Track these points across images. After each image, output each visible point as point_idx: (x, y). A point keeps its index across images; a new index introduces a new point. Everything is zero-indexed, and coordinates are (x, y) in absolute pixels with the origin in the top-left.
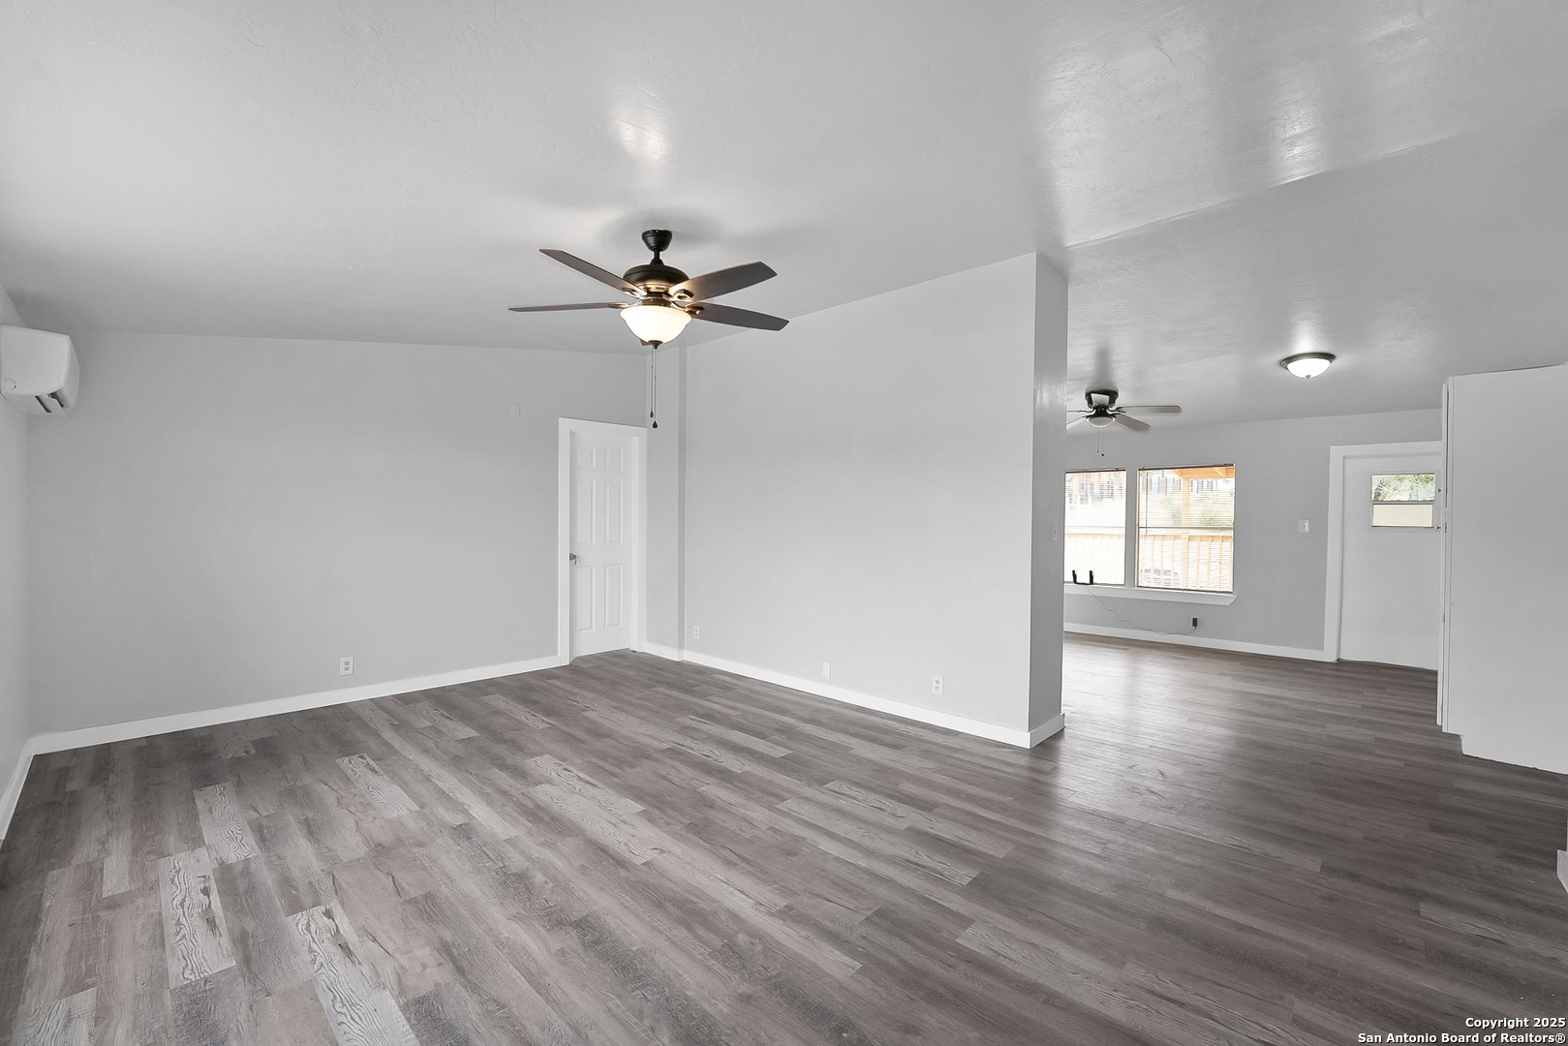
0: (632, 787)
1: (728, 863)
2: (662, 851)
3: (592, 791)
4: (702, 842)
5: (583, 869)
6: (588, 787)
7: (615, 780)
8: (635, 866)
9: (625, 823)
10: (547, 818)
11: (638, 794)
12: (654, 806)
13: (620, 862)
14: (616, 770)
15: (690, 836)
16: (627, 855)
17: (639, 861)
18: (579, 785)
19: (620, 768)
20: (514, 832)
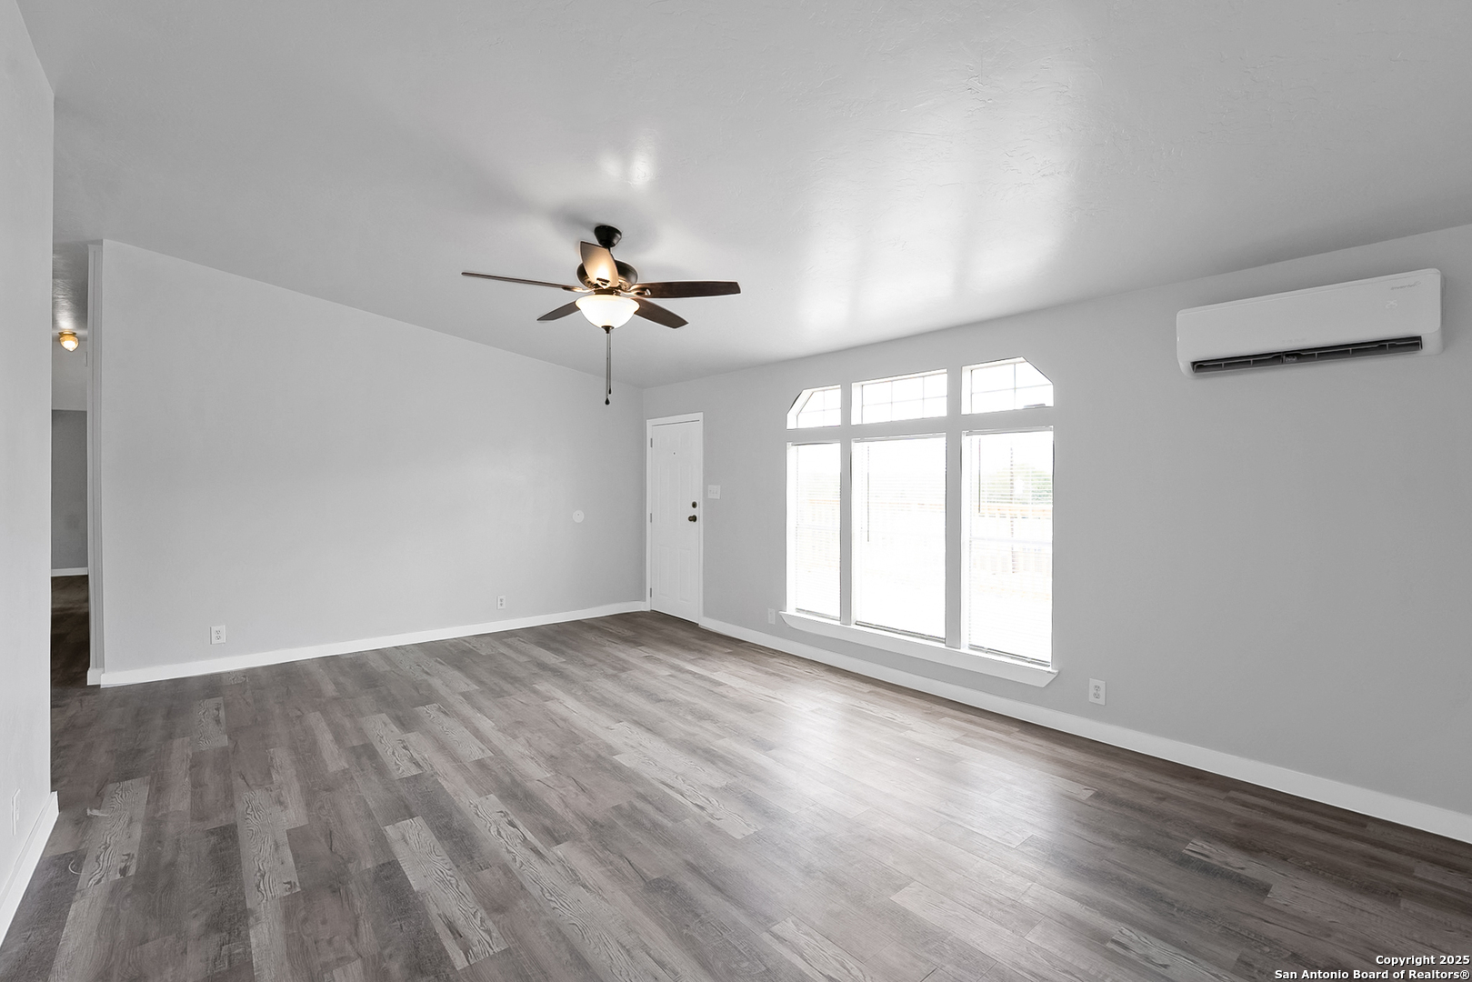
0: (622, 780)
1: (565, 720)
2: (607, 728)
3: (664, 777)
4: (576, 732)
5: (662, 721)
6: (669, 782)
7: (640, 790)
8: (628, 721)
9: (632, 747)
10: (700, 752)
11: (618, 771)
12: (604, 758)
13: (637, 723)
14: (640, 804)
15: (582, 735)
16: (633, 727)
17: (625, 723)
18: (679, 784)
19: (634, 808)
20: (721, 742)
